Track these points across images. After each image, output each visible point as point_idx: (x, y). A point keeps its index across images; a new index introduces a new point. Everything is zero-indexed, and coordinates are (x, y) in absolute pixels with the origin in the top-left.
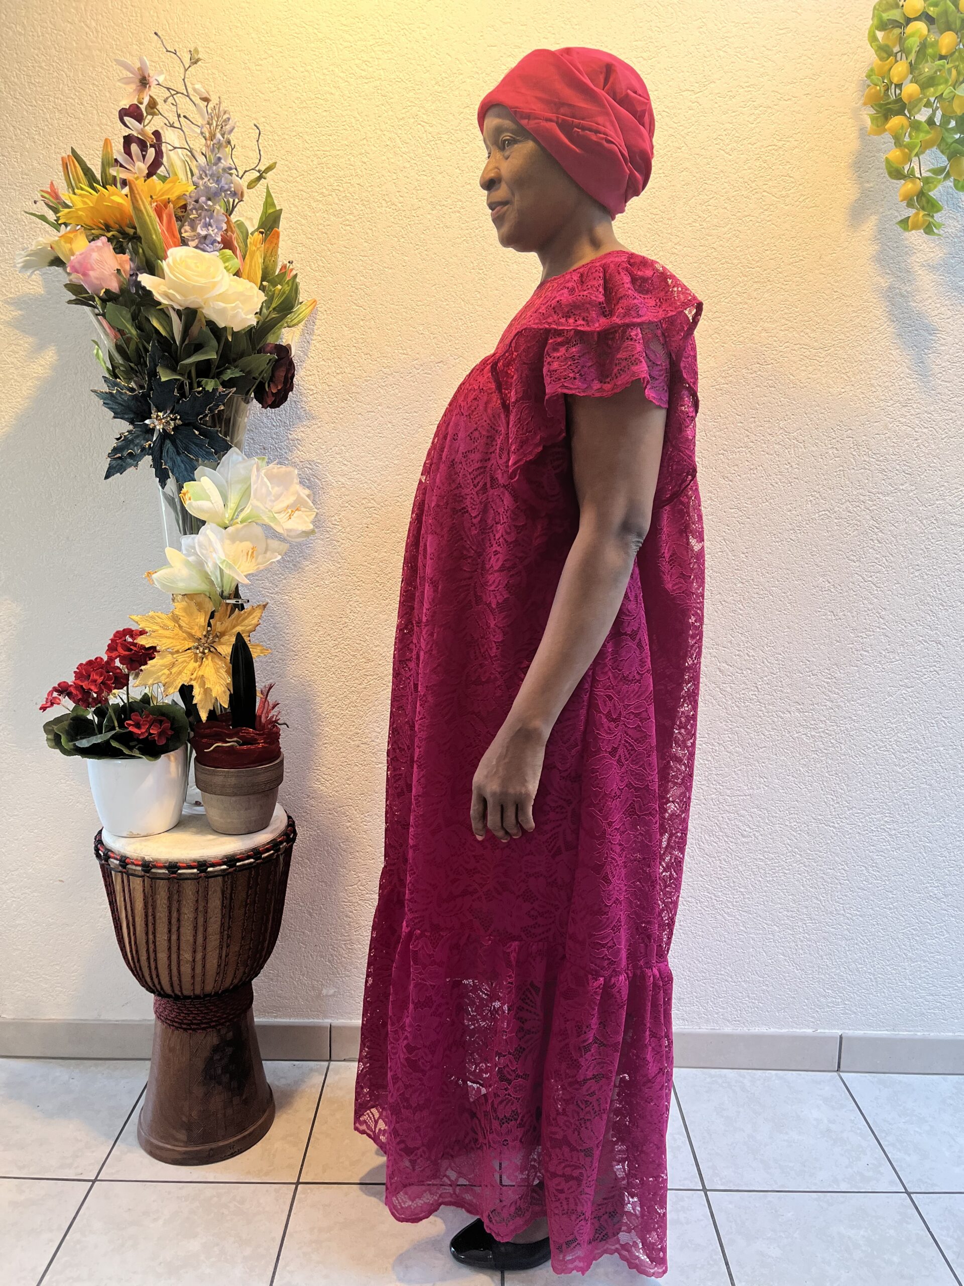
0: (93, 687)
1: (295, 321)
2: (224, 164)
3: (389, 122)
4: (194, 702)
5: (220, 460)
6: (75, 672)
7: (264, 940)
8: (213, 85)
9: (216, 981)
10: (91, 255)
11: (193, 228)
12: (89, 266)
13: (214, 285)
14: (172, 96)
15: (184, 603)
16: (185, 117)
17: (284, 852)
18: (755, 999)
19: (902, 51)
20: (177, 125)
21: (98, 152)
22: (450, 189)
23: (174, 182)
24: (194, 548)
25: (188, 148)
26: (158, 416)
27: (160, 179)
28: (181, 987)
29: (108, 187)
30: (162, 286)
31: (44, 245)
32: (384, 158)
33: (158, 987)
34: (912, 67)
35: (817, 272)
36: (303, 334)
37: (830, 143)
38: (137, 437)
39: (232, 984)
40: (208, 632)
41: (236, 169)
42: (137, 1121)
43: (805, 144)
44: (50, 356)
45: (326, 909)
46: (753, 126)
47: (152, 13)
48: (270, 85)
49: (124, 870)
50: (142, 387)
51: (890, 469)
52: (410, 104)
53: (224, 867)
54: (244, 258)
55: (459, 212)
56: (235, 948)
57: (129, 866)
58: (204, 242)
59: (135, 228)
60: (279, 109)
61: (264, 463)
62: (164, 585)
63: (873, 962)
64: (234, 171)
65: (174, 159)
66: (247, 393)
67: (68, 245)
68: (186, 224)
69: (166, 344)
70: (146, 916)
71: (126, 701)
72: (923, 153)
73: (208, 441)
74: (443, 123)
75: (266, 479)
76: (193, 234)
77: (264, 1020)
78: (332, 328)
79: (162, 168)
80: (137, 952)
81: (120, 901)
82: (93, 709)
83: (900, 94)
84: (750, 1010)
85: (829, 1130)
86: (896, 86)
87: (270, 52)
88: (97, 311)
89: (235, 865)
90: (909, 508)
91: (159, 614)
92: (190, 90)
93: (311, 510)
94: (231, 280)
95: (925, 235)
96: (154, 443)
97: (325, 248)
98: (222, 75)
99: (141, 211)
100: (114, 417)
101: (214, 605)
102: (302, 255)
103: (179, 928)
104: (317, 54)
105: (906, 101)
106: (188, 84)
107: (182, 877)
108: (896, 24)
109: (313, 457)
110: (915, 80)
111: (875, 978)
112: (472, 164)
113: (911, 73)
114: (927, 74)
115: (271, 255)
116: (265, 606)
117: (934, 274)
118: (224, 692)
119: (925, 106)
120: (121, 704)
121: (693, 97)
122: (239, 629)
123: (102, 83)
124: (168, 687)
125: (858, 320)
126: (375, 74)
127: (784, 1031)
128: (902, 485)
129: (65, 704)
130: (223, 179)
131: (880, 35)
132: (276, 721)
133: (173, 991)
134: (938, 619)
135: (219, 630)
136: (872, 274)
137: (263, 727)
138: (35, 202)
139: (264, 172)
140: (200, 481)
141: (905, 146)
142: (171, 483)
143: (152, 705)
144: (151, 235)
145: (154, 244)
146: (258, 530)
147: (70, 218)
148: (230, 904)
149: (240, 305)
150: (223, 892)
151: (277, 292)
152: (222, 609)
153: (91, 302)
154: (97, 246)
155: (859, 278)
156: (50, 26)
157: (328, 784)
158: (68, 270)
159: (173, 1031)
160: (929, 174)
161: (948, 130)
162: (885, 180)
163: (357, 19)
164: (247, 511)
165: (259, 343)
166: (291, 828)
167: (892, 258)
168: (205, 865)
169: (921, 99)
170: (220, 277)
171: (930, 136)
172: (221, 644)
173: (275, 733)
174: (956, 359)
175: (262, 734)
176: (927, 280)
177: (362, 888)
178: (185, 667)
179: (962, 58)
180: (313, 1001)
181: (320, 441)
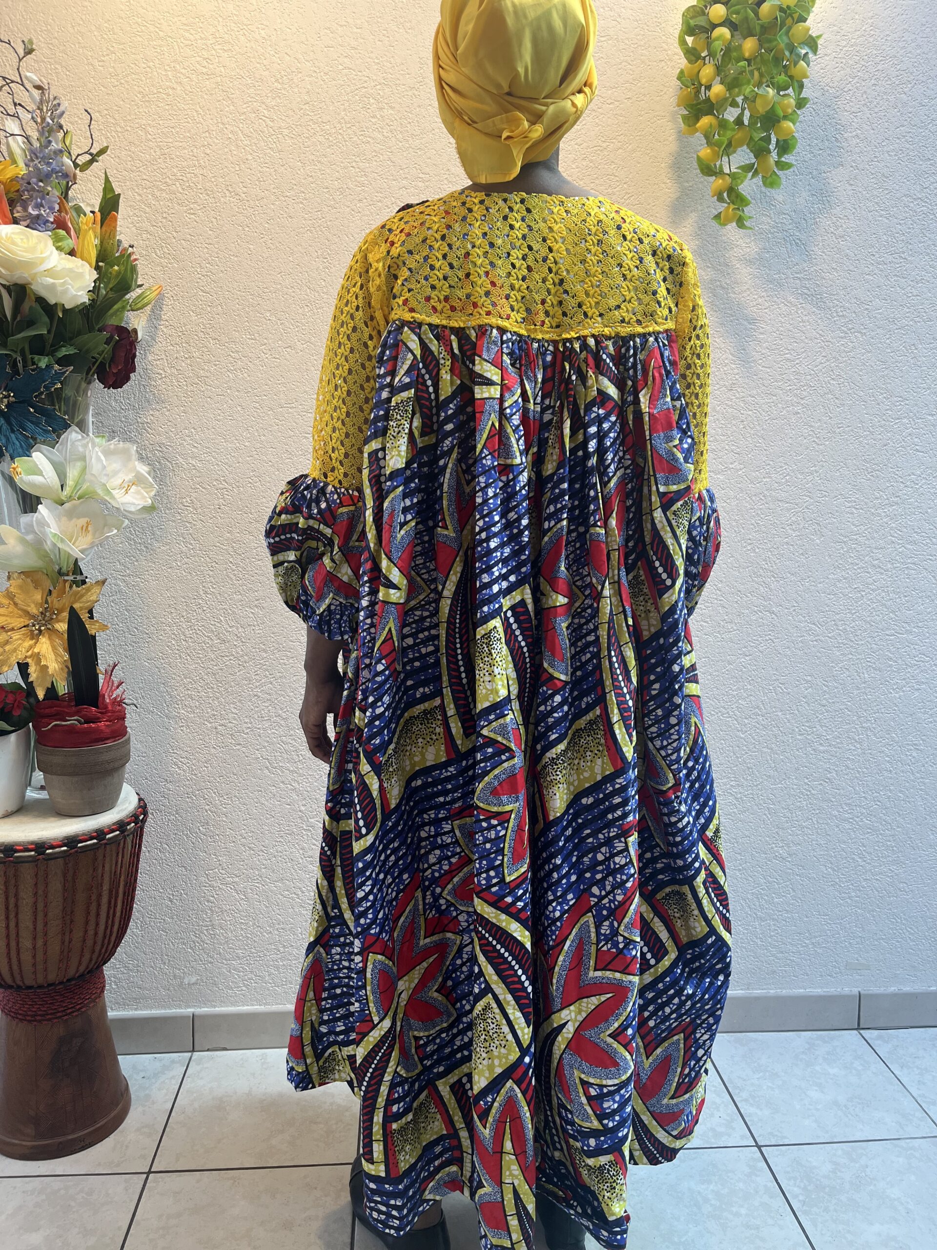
1: (139, 305)
2: (54, 146)
3: (231, 116)
4: (30, 679)
5: (59, 438)
7: (113, 927)
8: (56, 79)
9: (59, 968)
13: (43, 260)
14: (8, 84)
15: (20, 580)
16: (20, 105)
17: (133, 833)
19: (709, 54)
20: (14, 113)
22: (294, 182)
23: (6, 165)
24: (32, 526)
25: (23, 133)
28: (22, 977)
32: (226, 150)
34: (719, 69)
36: (150, 320)
37: (651, 145)
39: (77, 971)
40: (45, 609)
41: (69, 153)
43: (628, 145)
45: (186, 894)
48: (113, 80)
52: (250, 100)
53: (65, 848)
54: (77, 239)
55: (302, 203)
56: (78, 934)
58: (35, 223)
61: (103, 440)
65: (13, 147)
66: (87, 374)
68: (18, 204)
72: (735, 152)
73: (44, 419)
74: (284, 118)
75: (100, 454)
76: (26, 214)
78: (180, 314)
83: (709, 94)
86: (705, 87)
87: (112, 49)
89: (76, 847)
90: (739, 485)
92: (24, 79)
93: (152, 486)
94: (62, 259)
97: (170, 236)
98: (64, 70)
101: (52, 582)
102: (147, 243)
103: (17, 914)
104: (159, 51)
105: (714, 100)
106: (23, 74)
107: (19, 860)
108: (702, 29)
109: (163, 439)
110: (722, 83)
112: (313, 157)
113: (718, 75)
114: (733, 76)
115: (109, 238)
116: (104, 582)
117: (751, 268)
118: (62, 669)
119: (731, 105)
122: (76, 606)
124: (3, 665)
126: (215, 71)
128: (732, 463)
130: (54, 161)
131: (690, 40)
132: (121, 701)
133: (14, 981)
134: (771, 590)
135: (56, 607)
137: (106, 707)
139: (96, 155)
140: (34, 457)
141: (716, 144)
142: (5, 461)
146: (96, 507)
148: (72, 888)
149: (70, 281)
150: (65, 876)
151: (114, 273)
152: (59, 587)
157: (185, 767)
159: (17, 1024)
160: (739, 171)
161: (755, 130)
162: (698, 177)
163: (197, 19)
164: (85, 487)
165: (97, 323)
166: (142, 809)
167: (712, 253)
168: (44, 847)
169: (726, 99)
170: (48, 253)
171: (739, 135)
172: (58, 621)
173: (120, 711)
174: (774, 347)
175: (106, 713)
176: (744, 274)
177: (223, 872)
178: (20, 644)
179: (764, 62)
180: (175, 990)
181: (169, 423)
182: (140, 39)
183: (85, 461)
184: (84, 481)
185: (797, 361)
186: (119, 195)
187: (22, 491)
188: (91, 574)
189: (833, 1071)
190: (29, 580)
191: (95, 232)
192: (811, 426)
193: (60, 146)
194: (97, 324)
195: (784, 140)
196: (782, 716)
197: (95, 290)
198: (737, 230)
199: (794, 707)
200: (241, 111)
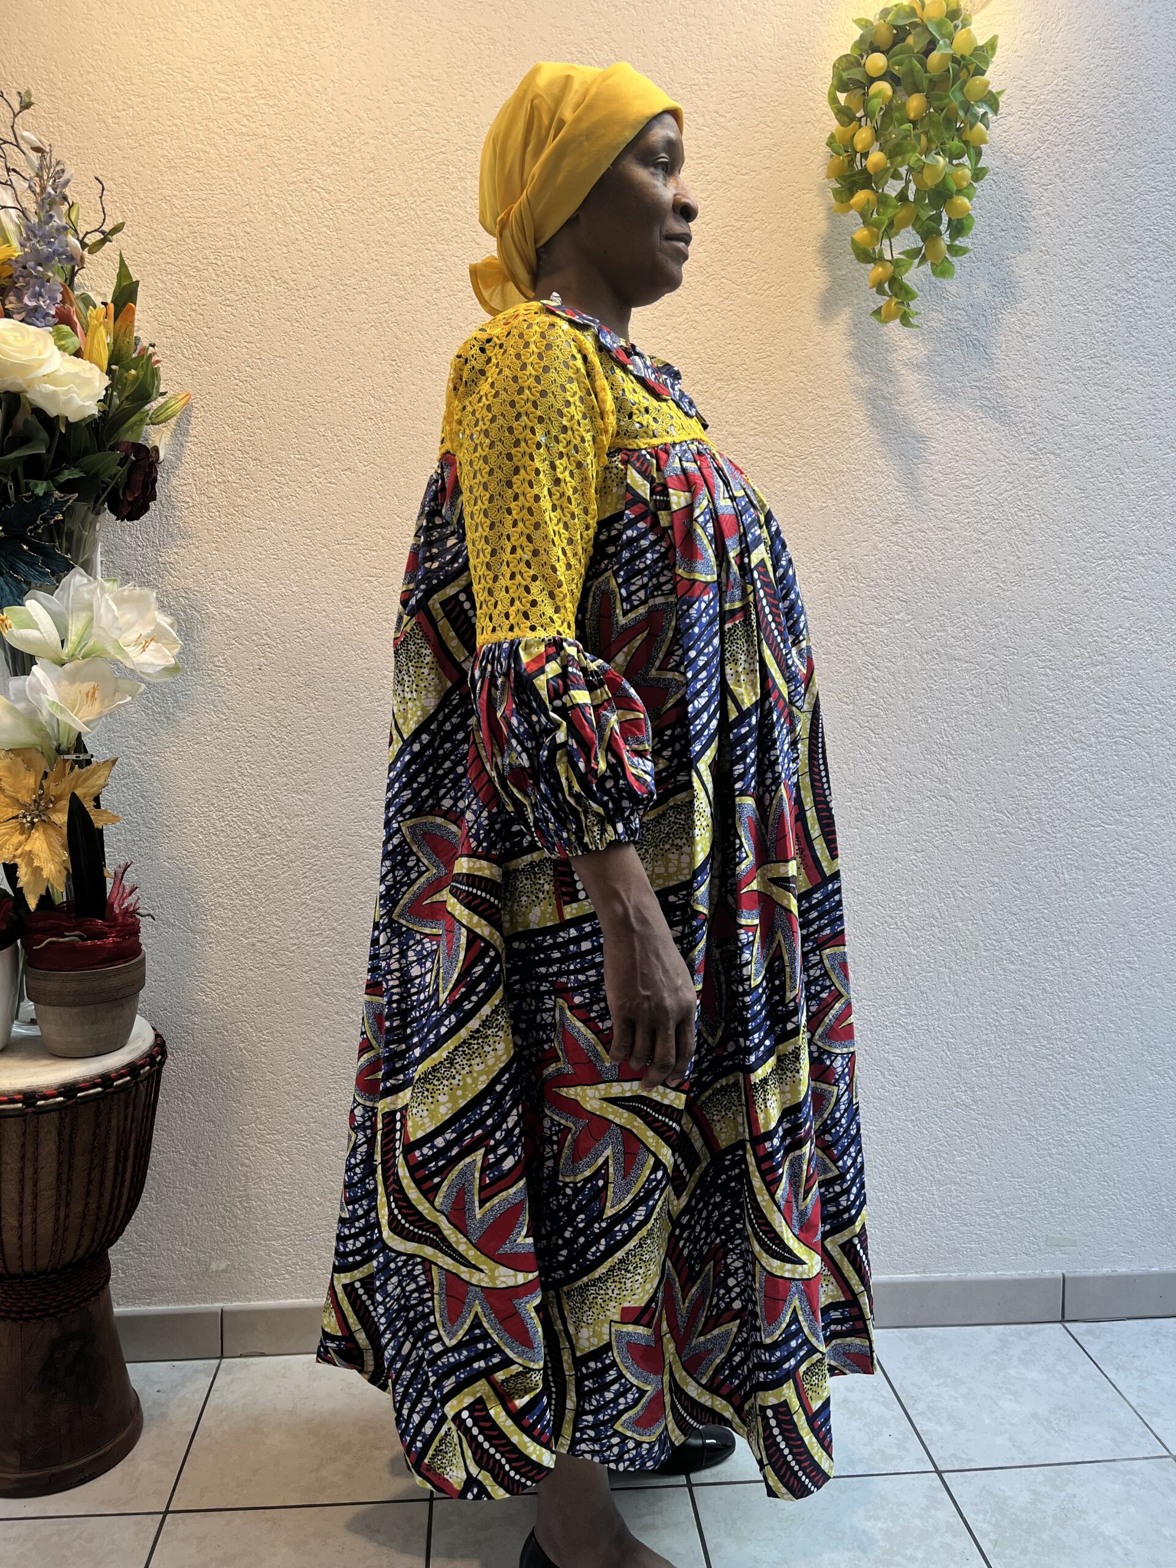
1: (162, 417)
2: (57, 222)
3: (277, 186)
4: (19, 885)
5: (59, 582)
7: (120, 1197)
8: (58, 137)
9: (52, 1253)
13: (42, 363)
14: (0, 146)
15: (9, 760)
16: (15, 171)
17: (147, 1078)
19: (866, 115)
20: (7, 181)
22: (355, 267)
24: (24, 692)
25: (18, 205)
32: (271, 228)
34: (877, 133)
35: (787, 369)
36: (174, 435)
37: (795, 224)
39: (75, 1256)
40: (39, 795)
41: (75, 230)
43: (766, 224)
45: (215, 1156)
46: (707, 203)
48: (129, 140)
51: (883, 596)
52: (301, 166)
53: (61, 1099)
54: (86, 335)
55: (365, 293)
56: (77, 1208)
58: (31, 317)
60: (141, 168)
61: (114, 585)
66: (96, 502)
68: (11, 293)
72: (897, 234)
73: (41, 558)
74: (343, 189)
75: (110, 602)
76: (20, 305)
77: (131, 1309)
78: (211, 428)
83: (865, 163)
86: (861, 155)
87: (129, 103)
89: (74, 1097)
92: (19, 138)
93: (175, 641)
94: (66, 361)
97: (200, 333)
98: (69, 126)
101: (48, 763)
102: (171, 340)
104: (188, 105)
105: (871, 172)
106: (18, 133)
108: (857, 84)
109: (190, 583)
110: (881, 150)
112: (379, 237)
113: (877, 140)
114: (895, 141)
115: (125, 335)
116: (114, 762)
117: (919, 374)
118: (60, 871)
119: (892, 177)
122: (79, 792)
125: (836, 426)
126: (258, 131)
128: (897, 614)
130: (56, 240)
131: (842, 97)
132: (135, 911)
134: (947, 769)
135: (53, 793)
136: (849, 373)
137: (115, 918)
139: (108, 234)
140: (28, 606)
141: (874, 225)
146: (105, 668)
148: (70, 1148)
149: (76, 389)
150: (60, 1133)
151: (130, 378)
152: (57, 767)
157: (214, 994)
160: (903, 257)
161: (922, 207)
162: (855, 265)
163: (236, 67)
164: (91, 643)
165: (109, 438)
166: (159, 1049)
167: (871, 356)
168: (34, 1097)
169: (887, 170)
170: (48, 354)
171: (903, 213)
172: (55, 810)
173: (133, 924)
174: (948, 470)
175: (114, 926)
176: (910, 380)
177: (262, 1127)
178: (7, 840)
179: (933, 124)
180: (198, 1279)
181: (198, 564)
182: (165, 91)
183: (92, 611)
184: (90, 635)
185: (977, 488)
186: (138, 282)
187: (12, 649)
188: (97, 750)
189: (1032, 1375)
190: (19, 760)
191: (106, 328)
192: (996, 568)
193: (64, 222)
194: (108, 441)
195: (959, 220)
196: (964, 928)
197: (107, 400)
198: (901, 328)
199: (978, 916)
200: (290, 181)
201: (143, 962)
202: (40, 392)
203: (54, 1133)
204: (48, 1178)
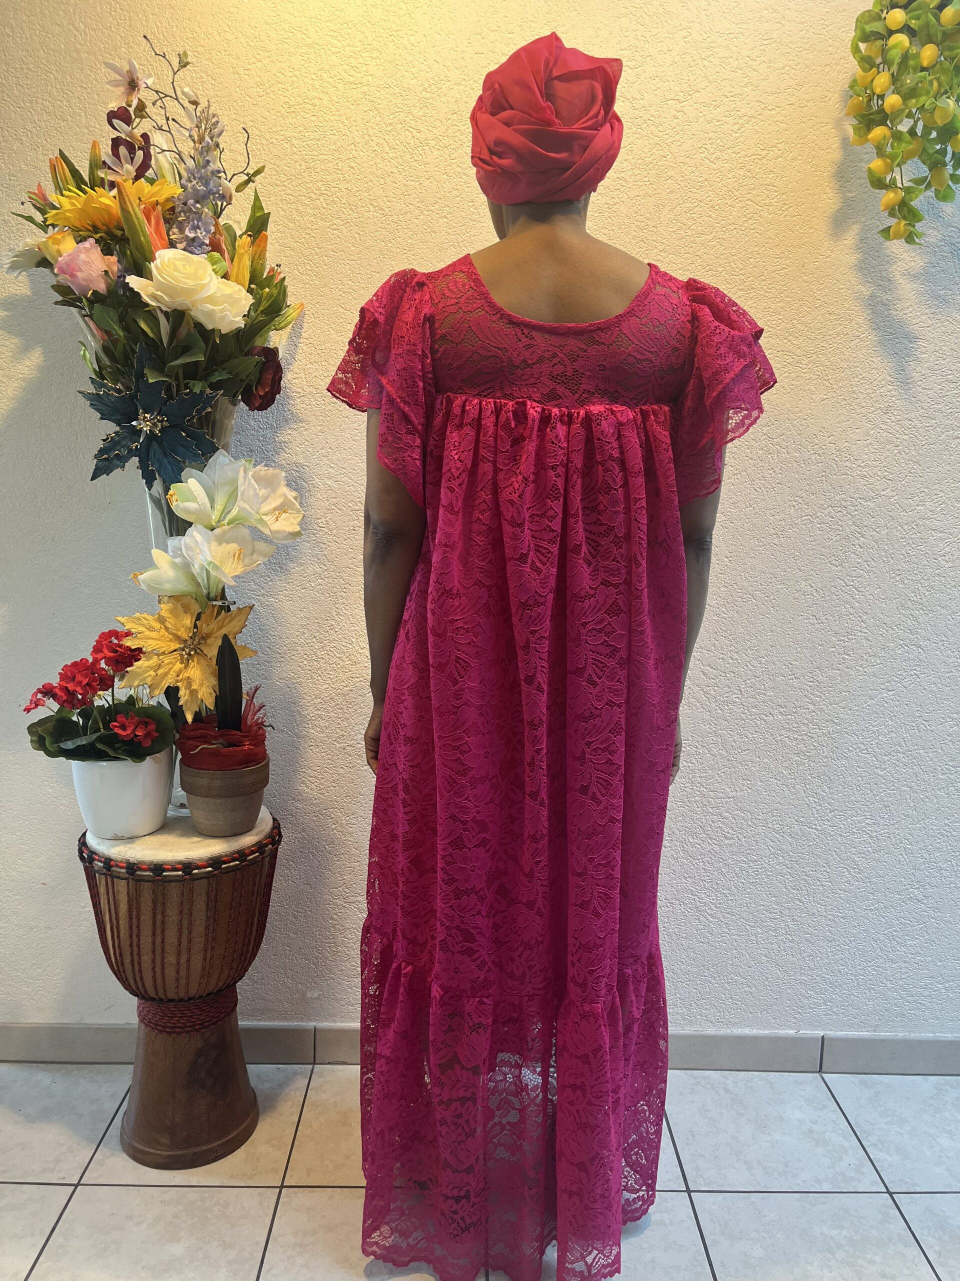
0: (79, 689)
1: (283, 324)
2: (212, 167)
3: (377, 127)
4: (181, 703)
5: (207, 461)
6: (60, 674)
7: (249, 943)
8: (201, 88)
9: (200, 984)
10: (79, 256)
11: (182, 231)
12: (77, 268)
13: (203, 286)
14: (161, 99)
15: (170, 605)
16: (173, 120)
17: (269, 855)
18: (738, 1001)
19: (885, 62)
20: (165, 128)
21: (85, 154)
23: (163, 184)
24: (181, 550)
25: (176, 150)
26: (145, 417)
27: (147, 181)
28: (165, 991)
29: (96, 188)
30: (150, 288)
31: (31, 246)
32: (371, 163)
33: (142, 990)
34: (895, 79)
35: (800, 280)
36: (290, 337)
37: (813, 153)
38: (124, 438)
39: (216, 987)
40: (194, 633)
41: (225, 172)
42: (119, 1125)
43: (788, 153)
44: (36, 357)
45: (311, 911)
46: (737, 135)
47: (140, 16)
48: (258, 89)
49: (109, 873)
50: (128, 388)
51: (872, 474)
52: (398, 110)
53: (211, 869)
54: (232, 261)
55: (446, 217)
56: (220, 951)
57: (114, 869)
58: (192, 245)
59: (122, 229)
60: (267, 113)
61: (251, 466)
62: (149, 587)
63: (855, 962)
64: (222, 174)
65: (162, 161)
66: (235, 395)
67: (57, 246)
68: (175, 226)
69: (153, 345)
70: (131, 918)
71: (111, 703)
72: (905, 163)
73: (195, 442)
74: (431, 129)
75: (253, 481)
76: (181, 236)
77: (248, 1023)
78: (319, 331)
79: (150, 171)
80: (121, 954)
81: (104, 903)
82: (78, 711)
83: (882, 105)
84: (733, 1011)
85: (811, 1131)
86: (879, 96)
87: (258, 57)
88: (84, 312)
89: (220, 868)
90: (890, 514)
91: (145, 615)
92: (178, 93)
93: (298, 512)
94: (219, 283)
95: (906, 245)
96: (141, 444)
97: (313, 252)
98: (210, 79)
99: (129, 213)
100: (101, 419)
101: (201, 607)
102: (290, 259)
103: (163, 931)
104: (306, 59)
105: (888, 111)
106: (177, 88)
107: (167, 879)
108: (877, 36)
109: (300, 459)
110: (897, 91)
111: (857, 980)
112: (459, 169)
113: (893, 85)
114: (909, 86)
115: (259, 258)
116: (251, 607)
117: (915, 283)
118: (210, 694)
119: (906, 117)
120: (107, 705)
121: (679, 106)
122: (224, 631)
123: (90, 86)
124: (154, 689)
125: (839, 328)
126: (363, 79)
127: (767, 1032)
128: (883, 490)
129: (50, 706)
130: (211, 182)
131: (862, 46)
132: (262, 723)
133: (157, 994)
134: (919, 623)
135: (205, 631)
136: (854, 283)
137: (248, 730)
138: (23, 203)
139: (252, 175)
140: (187, 482)
141: (888, 157)
142: (158, 485)
143: (137, 706)
144: (140, 237)
145: (142, 246)
146: (245, 532)
147: (57, 220)
148: (215, 906)
149: (228, 307)
150: (208, 897)
151: (265, 295)
152: (208, 611)
153: (78, 304)
154: (85, 248)
155: (841, 286)
156: (38, 27)
157: (313, 786)
158: (56, 271)
159: (156, 1034)
160: (911, 184)
161: (929, 141)
162: (866, 189)
163: (345, 25)
164: (234, 512)
165: (247, 343)
166: (276, 830)
167: (874, 267)
168: (190, 867)
169: (902, 111)
170: (208, 280)
171: (912, 147)
172: (208, 647)
173: (261, 734)
175: (248, 736)
176: (907, 289)
177: (347, 890)
178: (171, 668)
179: (944, 71)
180: (297, 1003)
181: (306, 443)
182: (287, 46)
183: (234, 485)
186: (269, 213)
187: (176, 516)
191: (248, 255)
193: (217, 166)
194: (246, 346)
196: (925, 755)
197: (249, 314)
199: (938, 745)
200: (388, 122)
201: (267, 765)
202: (202, 310)
203: (204, 897)
204: (199, 928)
